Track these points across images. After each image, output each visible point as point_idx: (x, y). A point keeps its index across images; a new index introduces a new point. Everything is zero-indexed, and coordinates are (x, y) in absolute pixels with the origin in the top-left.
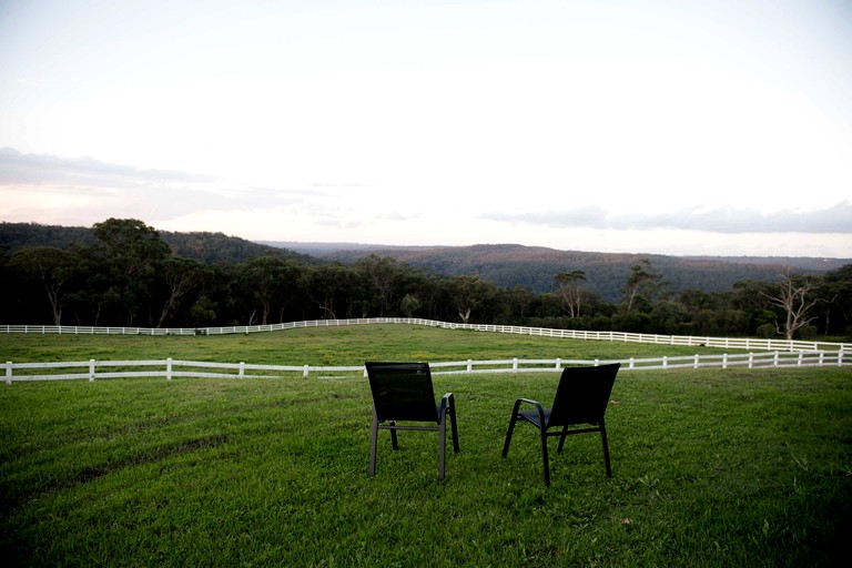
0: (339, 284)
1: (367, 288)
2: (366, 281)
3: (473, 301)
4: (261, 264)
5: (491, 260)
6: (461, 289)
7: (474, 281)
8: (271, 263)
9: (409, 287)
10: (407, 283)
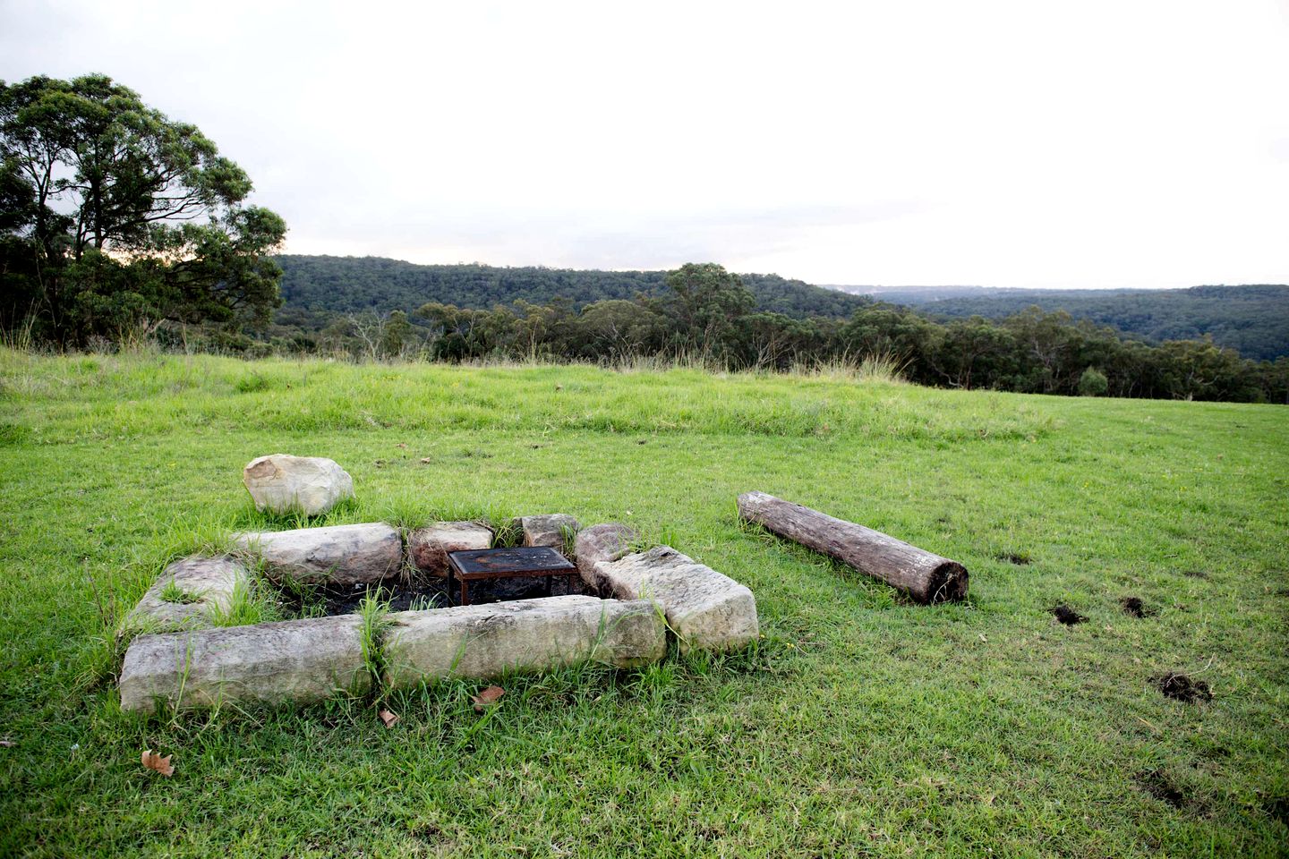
0: (980, 350)
1: (1023, 358)
2: (1020, 347)
3: (1198, 381)
4: (875, 322)
5: (1227, 314)
6: (1180, 362)
7: (1202, 349)
8: (887, 320)
9: (1088, 356)
10: (1085, 350)
